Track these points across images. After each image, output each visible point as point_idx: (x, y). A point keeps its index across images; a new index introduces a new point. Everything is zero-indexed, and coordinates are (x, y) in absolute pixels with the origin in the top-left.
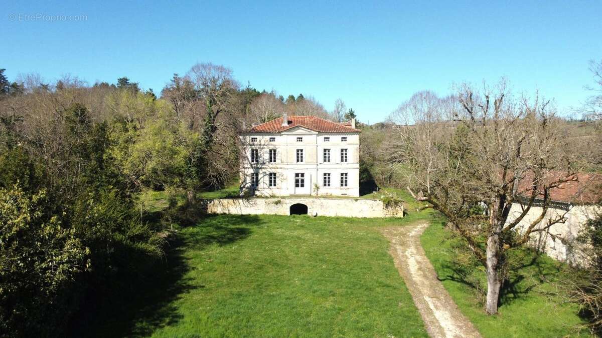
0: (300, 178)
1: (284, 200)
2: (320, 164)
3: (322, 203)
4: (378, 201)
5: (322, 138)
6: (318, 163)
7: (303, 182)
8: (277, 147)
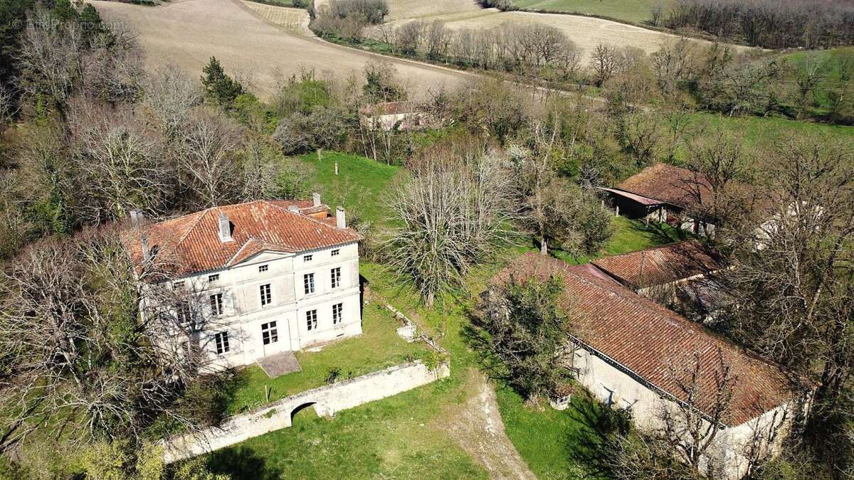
0: (269, 329)
1: (280, 406)
2: (301, 299)
5: (300, 258)
6: (297, 298)
7: (276, 333)
8: (226, 288)
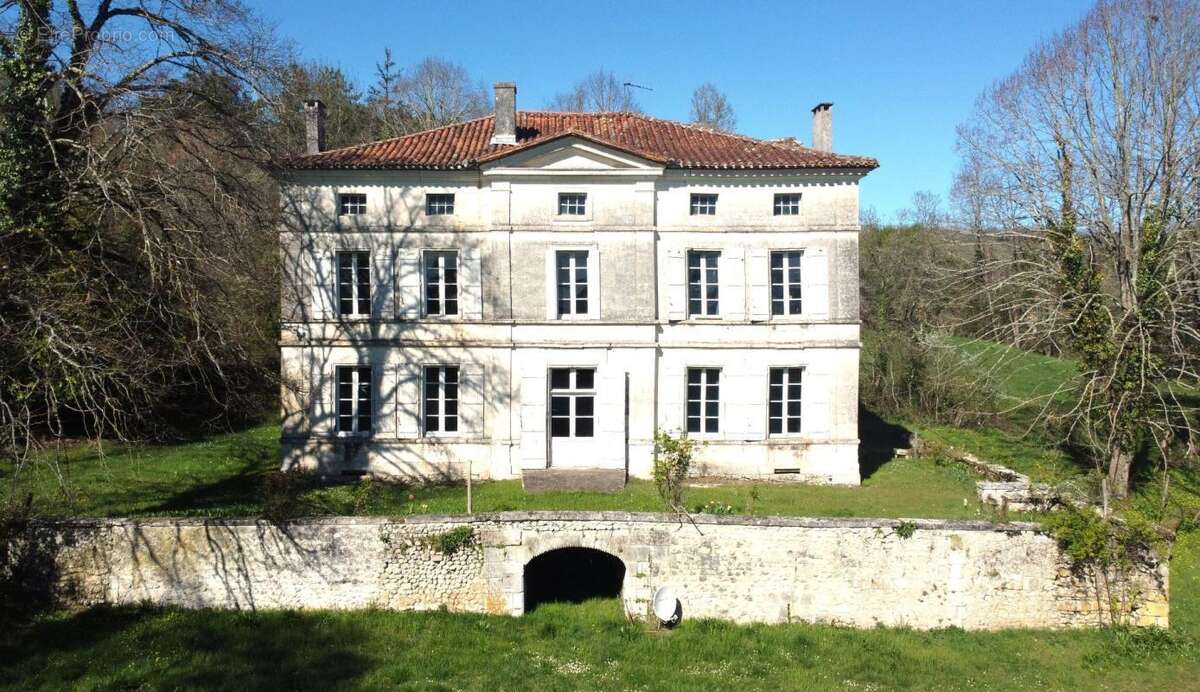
0: (572, 392)
1: (492, 526)
2: (673, 323)
3: (707, 545)
4: (1027, 536)
5: (678, 198)
6: (664, 317)
7: (590, 411)
8: (472, 237)
